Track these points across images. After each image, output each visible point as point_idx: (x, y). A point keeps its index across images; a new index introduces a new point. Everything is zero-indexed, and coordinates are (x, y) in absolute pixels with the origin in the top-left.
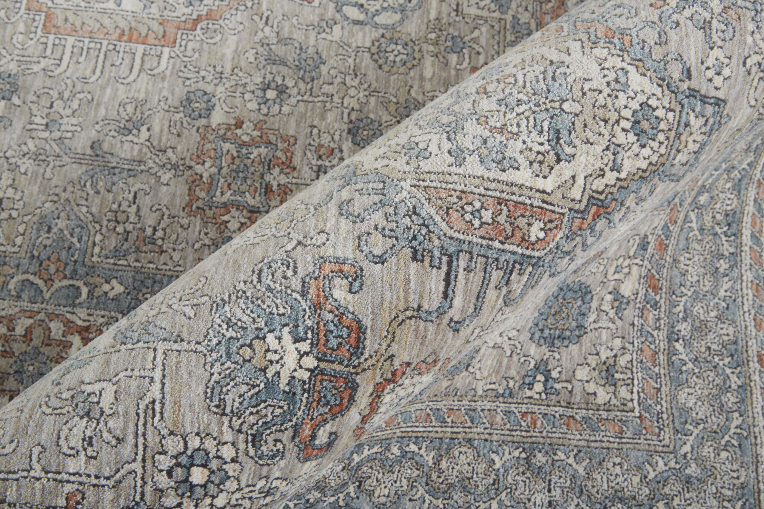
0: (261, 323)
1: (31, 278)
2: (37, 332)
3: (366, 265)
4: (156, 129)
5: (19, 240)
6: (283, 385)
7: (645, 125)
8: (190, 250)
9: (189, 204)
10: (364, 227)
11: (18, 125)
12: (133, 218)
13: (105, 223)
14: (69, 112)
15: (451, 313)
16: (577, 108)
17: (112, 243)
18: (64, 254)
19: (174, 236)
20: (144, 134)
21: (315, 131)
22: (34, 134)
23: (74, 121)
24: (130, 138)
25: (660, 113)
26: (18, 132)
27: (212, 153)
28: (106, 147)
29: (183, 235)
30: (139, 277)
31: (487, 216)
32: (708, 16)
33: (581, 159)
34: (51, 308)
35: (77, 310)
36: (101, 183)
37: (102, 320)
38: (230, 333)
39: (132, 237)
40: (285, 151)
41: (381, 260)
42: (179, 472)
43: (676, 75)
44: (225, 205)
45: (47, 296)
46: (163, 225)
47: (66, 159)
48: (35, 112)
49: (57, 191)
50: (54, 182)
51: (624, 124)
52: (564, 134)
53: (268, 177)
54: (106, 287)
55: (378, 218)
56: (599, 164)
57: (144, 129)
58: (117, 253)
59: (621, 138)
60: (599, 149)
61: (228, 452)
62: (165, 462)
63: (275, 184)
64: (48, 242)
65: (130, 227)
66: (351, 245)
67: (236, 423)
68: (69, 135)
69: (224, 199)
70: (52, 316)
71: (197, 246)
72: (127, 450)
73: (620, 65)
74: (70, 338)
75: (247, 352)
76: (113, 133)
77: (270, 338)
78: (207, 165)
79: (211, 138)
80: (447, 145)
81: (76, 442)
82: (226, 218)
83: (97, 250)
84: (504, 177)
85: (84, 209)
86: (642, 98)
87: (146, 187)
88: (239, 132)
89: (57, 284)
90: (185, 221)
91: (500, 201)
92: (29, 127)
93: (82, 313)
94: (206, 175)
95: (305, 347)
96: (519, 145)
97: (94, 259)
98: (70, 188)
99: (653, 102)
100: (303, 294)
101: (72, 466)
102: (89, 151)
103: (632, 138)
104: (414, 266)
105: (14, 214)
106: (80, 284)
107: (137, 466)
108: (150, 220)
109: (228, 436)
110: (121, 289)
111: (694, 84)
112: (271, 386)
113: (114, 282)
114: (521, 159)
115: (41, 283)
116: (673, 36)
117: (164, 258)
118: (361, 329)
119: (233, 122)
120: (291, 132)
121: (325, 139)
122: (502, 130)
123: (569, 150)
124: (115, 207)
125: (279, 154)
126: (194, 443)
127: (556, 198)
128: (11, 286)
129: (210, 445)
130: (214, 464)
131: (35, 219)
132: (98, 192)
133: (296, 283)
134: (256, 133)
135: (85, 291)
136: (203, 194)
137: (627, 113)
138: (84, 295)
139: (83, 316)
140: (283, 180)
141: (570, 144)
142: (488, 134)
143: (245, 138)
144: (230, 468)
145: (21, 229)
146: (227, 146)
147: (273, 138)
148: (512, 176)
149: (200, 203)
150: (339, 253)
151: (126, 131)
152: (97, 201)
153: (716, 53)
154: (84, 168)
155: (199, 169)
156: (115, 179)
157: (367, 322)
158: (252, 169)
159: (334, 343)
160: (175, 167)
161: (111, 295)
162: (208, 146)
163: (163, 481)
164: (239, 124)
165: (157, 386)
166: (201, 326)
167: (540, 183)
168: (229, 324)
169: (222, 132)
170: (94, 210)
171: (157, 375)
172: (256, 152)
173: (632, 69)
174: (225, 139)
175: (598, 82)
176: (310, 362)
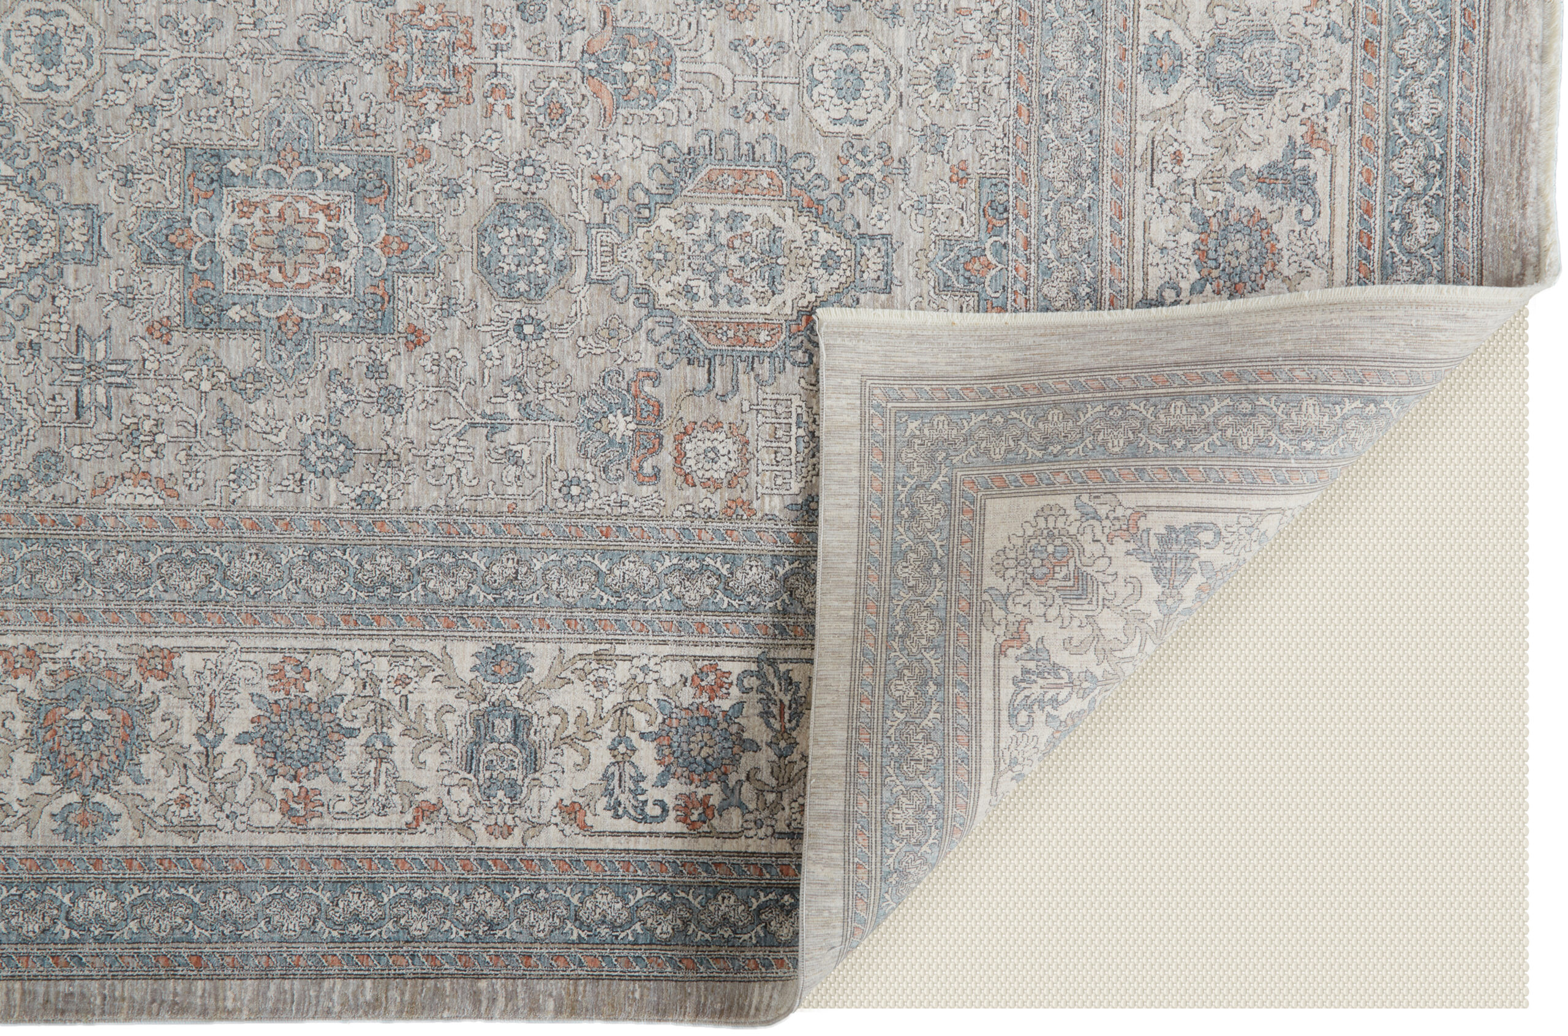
0: (605, 409)
1: (274, 167)
2: (288, 213)
3: (662, 371)
4: (351, 20)
5: (256, 135)
6: (618, 440)
7: (830, 262)
8: (398, 132)
9: (391, 91)
10: (661, 349)
11: (229, 25)
12: (347, 108)
13: (324, 113)
14: (271, 9)
15: (716, 390)
16: (786, 261)
17: (333, 131)
18: (296, 145)
19: (383, 122)
20: (342, 27)
21: (489, 11)
22: (245, 33)
23: (277, 18)
24: (330, 31)
25: (840, 253)
26: (231, 33)
27: (403, 40)
28: (311, 42)
29: (391, 118)
30: (361, 159)
31: (731, 334)
32: (872, 184)
33: (788, 291)
34: (295, 192)
35: (317, 192)
36: (314, 77)
37: (337, 199)
38: (589, 416)
39: (349, 124)
40: (465, 33)
41: (670, 367)
42: (565, 490)
43: (849, 228)
44: (421, 89)
45: (289, 181)
46: (373, 112)
47: (279, 57)
48: (240, 11)
49: (278, 87)
50: (273, 79)
51: (816, 265)
52: (777, 280)
53: (454, 60)
54: (336, 171)
55: (669, 342)
56: (801, 291)
57: (340, 21)
58: (340, 140)
59: (814, 273)
60: (799, 283)
61: (590, 477)
62: (557, 485)
63: (460, 65)
64: (281, 135)
65: (346, 117)
66: (654, 359)
67: (594, 461)
68: (276, 32)
69: (420, 84)
70: (298, 198)
71: (404, 128)
72: (537, 481)
73: (814, 228)
74: (315, 216)
75: (598, 425)
76: (314, 27)
77: (611, 417)
78: (401, 51)
79: (400, 25)
80: (709, 292)
81: (511, 478)
82: (424, 100)
83: (322, 138)
84: (741, 310)
85: (304, 103)
86: (827, 247)
87: (352, 77)
88: (423, 16)
89: (296, 171)
90: (390, 107)
91: (738, 324)
92: (239, 27)
93: (321, 193)
94: (401, 62)
95: (629, 419)
96: (751, 289)
97: (322, 146)
98: (288, 84)
99: (835, 248)
100: (628, 391)
101: (510, 491)
102: (297, 47)
103: (821, 271)
104: (689, 368)
105: (246, 111)
106: (312, 169)
107: (543, 488)
108: (361, 107)
109: (589, 468)
110: (348, 171)
111: (862, 230)
112: (611, 441)
113: (342, 165)
114: (751, 298)
115: (283, 171)
116: (849, 202)
117: (379, 140)
118: (660, 405)
119: (416, 8)
120: (468, 14)
121: (498, 17)
122: (741, 281)
123: (780, 287)
124: (330, 98)
125: (460, 36)
126: (572, 474)
127: (774, 316)
128: (259, 176)
129: (580, 474)
130: (583, 484)
131: (265, 114)
132: (313, 86)
133: (624, 385)
134: (438, 17)
135: (319, 174)
136: (401, 81)
137: (818, 258)
138: (320, 179)
139: (323, 197)
140: (467, 61)
141: (781, 283)
142: (732, 283)
143: (430, 23)
144: (593, 486)
145: (256, 124)
146: (414, 32)
147: (453, 21)
148: (746, 308)
149: (400, 89)
150: (648, 366)
151: (324, 24)
152: (313, 94)
153: (878, 207)
154: (297, 63)
155: (394, 56)
156: (325, 72)
157: (664, 401)
158: (439, 53)
159: (645, 415)
160: (373, 56)
161: (342, 176)
162: (399, 33)
163: (556, 494)
164: (422, 10)
165: (552, 447)
166: (573, 412)
167: (763, 310)
168: (588, 410)
169: (408, 19)
170: (312, 102)
171: (552, 440)
172: (440, 35)
173: (821, 230)
174: (412, 26)
175: (800, 242)
176: (632, 426)
